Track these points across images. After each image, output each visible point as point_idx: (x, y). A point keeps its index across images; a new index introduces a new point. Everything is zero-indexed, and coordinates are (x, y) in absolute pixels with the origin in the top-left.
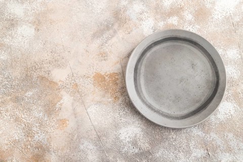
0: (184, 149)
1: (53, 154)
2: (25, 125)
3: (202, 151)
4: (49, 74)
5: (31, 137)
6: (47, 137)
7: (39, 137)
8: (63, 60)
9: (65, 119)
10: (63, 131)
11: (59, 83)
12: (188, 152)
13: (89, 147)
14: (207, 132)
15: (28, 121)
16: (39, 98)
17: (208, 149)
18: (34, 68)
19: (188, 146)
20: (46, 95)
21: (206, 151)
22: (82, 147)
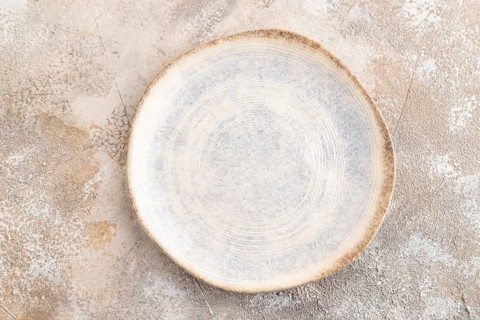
0: (404, 297)
1: (78, 310)
2: (7, 238)
3: (451, 303)
4: (64, 108)
5: (21, 266)
6: (62, 266)
7: (42, 266)
8: (101, 75)
9: (106, 222)
10: (101, 251)
11: (92, 132)
12: (415, 305)
13: (165, 292)
14: (463, 256)
15: (13, 228)
16: (41, 169)
17: (466, 297)
18: (26, 94)
19: (415, 291)
20: (59, 162)
21: (460, 303)
22: (148, 292)
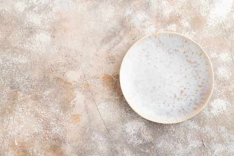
0: (182, 140)
1: (69, 145)
2: (44, 120)
3: (198, 142)
4: (64, 75)
5: (49, 130)
6: (63, 130)
7: (56, 130)
8: (76, 63)
9: (78, 115)
10: (77, 125)
11: (73, 83)
12: (185, 143)
13: (99, 139)
14: (202, 126)
15: (46, 117)
16: (56, 96)
17: (203, 140)
18: (50, 70)
19: (185, 138)
20: (62, 94)
21: (201, 142)
22: (93, 139)
